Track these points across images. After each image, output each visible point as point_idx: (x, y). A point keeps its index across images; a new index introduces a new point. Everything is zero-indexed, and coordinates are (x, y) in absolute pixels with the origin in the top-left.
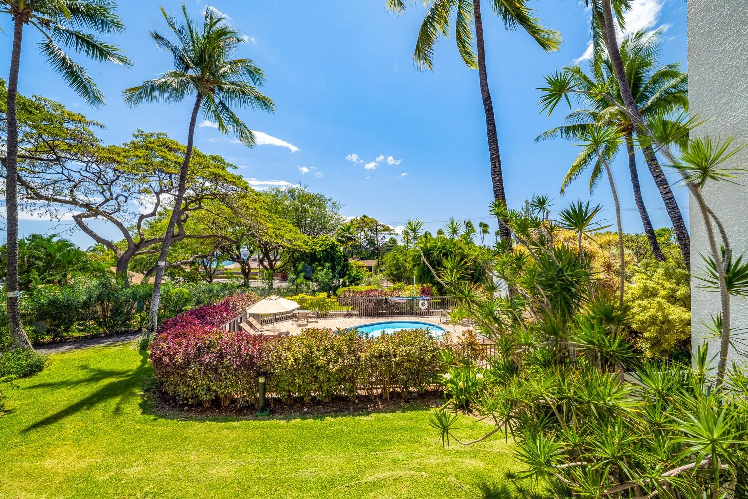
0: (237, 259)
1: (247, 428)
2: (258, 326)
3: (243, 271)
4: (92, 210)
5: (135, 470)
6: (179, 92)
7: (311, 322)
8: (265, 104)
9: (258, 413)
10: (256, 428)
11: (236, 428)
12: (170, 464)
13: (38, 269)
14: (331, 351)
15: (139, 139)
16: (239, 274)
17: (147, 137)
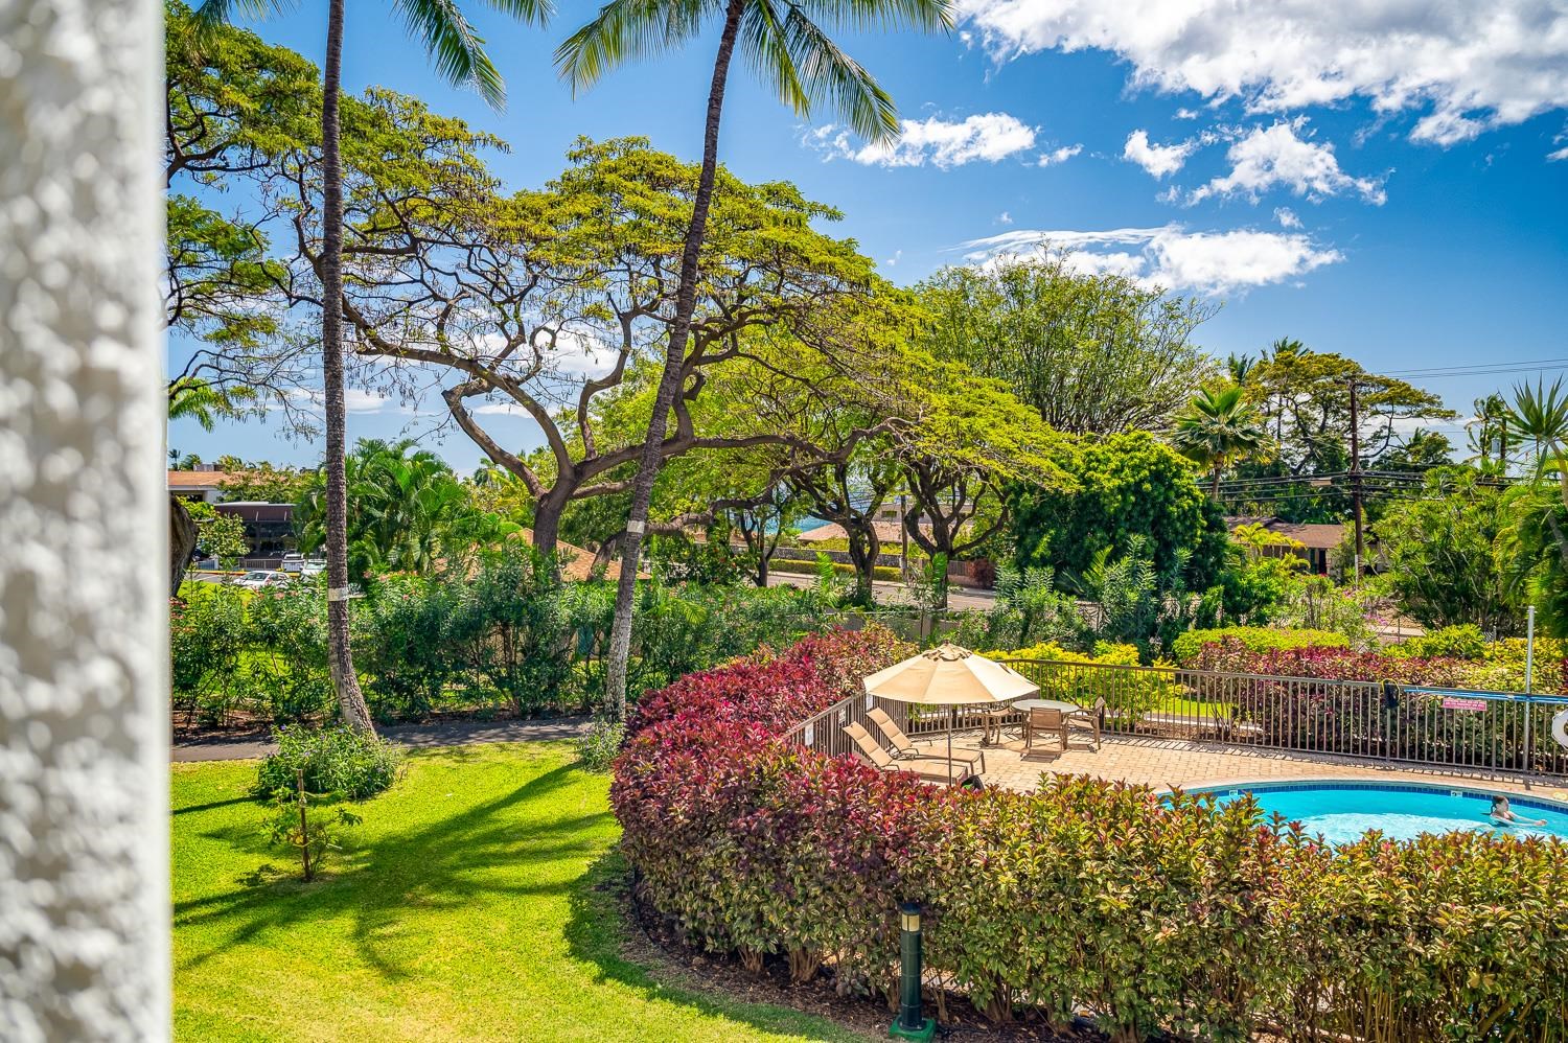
2: (901, 739)
3: (855, 548)
4: (483, 376)
7: (1075, 748)
9: (897, 1027)
15: (581, 165)
16: (842, 558)
17: (600, 155)
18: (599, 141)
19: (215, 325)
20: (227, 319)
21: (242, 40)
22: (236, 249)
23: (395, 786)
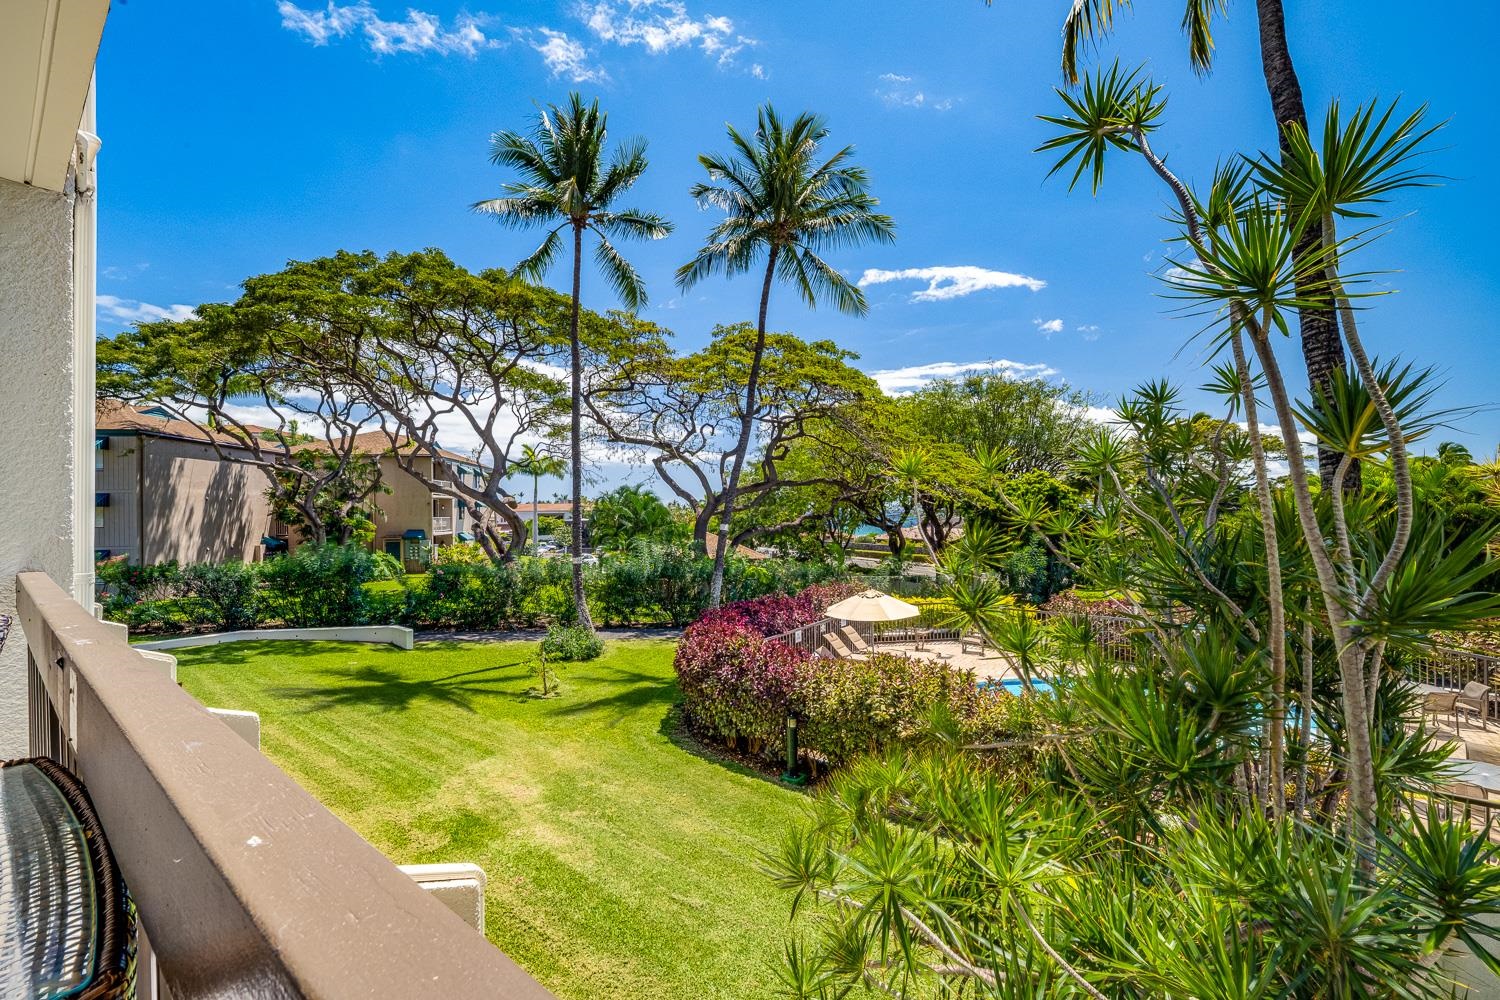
0: (882, 523)
1: (754, 790)
2: (860, 644)
3: (892, 544)
4: (672, 451)
5: (612, 789)
6: (741, 255)
7: (970, 653)
8: (877, 228)
9: (785, 776)
10: (768, 794)
11: (743, 784)
12: (644, 795)
13: (626, 531)
14: (906, 701)
15: (720, 338)
16: (883, 548)
17: (728, 333)
18: (727, 325)
19: (547, 430)
20: (553, 425)
21: (547, 294)
22: (556, 392)
23: (601, 656)
